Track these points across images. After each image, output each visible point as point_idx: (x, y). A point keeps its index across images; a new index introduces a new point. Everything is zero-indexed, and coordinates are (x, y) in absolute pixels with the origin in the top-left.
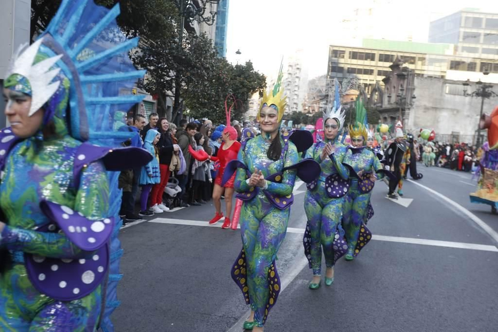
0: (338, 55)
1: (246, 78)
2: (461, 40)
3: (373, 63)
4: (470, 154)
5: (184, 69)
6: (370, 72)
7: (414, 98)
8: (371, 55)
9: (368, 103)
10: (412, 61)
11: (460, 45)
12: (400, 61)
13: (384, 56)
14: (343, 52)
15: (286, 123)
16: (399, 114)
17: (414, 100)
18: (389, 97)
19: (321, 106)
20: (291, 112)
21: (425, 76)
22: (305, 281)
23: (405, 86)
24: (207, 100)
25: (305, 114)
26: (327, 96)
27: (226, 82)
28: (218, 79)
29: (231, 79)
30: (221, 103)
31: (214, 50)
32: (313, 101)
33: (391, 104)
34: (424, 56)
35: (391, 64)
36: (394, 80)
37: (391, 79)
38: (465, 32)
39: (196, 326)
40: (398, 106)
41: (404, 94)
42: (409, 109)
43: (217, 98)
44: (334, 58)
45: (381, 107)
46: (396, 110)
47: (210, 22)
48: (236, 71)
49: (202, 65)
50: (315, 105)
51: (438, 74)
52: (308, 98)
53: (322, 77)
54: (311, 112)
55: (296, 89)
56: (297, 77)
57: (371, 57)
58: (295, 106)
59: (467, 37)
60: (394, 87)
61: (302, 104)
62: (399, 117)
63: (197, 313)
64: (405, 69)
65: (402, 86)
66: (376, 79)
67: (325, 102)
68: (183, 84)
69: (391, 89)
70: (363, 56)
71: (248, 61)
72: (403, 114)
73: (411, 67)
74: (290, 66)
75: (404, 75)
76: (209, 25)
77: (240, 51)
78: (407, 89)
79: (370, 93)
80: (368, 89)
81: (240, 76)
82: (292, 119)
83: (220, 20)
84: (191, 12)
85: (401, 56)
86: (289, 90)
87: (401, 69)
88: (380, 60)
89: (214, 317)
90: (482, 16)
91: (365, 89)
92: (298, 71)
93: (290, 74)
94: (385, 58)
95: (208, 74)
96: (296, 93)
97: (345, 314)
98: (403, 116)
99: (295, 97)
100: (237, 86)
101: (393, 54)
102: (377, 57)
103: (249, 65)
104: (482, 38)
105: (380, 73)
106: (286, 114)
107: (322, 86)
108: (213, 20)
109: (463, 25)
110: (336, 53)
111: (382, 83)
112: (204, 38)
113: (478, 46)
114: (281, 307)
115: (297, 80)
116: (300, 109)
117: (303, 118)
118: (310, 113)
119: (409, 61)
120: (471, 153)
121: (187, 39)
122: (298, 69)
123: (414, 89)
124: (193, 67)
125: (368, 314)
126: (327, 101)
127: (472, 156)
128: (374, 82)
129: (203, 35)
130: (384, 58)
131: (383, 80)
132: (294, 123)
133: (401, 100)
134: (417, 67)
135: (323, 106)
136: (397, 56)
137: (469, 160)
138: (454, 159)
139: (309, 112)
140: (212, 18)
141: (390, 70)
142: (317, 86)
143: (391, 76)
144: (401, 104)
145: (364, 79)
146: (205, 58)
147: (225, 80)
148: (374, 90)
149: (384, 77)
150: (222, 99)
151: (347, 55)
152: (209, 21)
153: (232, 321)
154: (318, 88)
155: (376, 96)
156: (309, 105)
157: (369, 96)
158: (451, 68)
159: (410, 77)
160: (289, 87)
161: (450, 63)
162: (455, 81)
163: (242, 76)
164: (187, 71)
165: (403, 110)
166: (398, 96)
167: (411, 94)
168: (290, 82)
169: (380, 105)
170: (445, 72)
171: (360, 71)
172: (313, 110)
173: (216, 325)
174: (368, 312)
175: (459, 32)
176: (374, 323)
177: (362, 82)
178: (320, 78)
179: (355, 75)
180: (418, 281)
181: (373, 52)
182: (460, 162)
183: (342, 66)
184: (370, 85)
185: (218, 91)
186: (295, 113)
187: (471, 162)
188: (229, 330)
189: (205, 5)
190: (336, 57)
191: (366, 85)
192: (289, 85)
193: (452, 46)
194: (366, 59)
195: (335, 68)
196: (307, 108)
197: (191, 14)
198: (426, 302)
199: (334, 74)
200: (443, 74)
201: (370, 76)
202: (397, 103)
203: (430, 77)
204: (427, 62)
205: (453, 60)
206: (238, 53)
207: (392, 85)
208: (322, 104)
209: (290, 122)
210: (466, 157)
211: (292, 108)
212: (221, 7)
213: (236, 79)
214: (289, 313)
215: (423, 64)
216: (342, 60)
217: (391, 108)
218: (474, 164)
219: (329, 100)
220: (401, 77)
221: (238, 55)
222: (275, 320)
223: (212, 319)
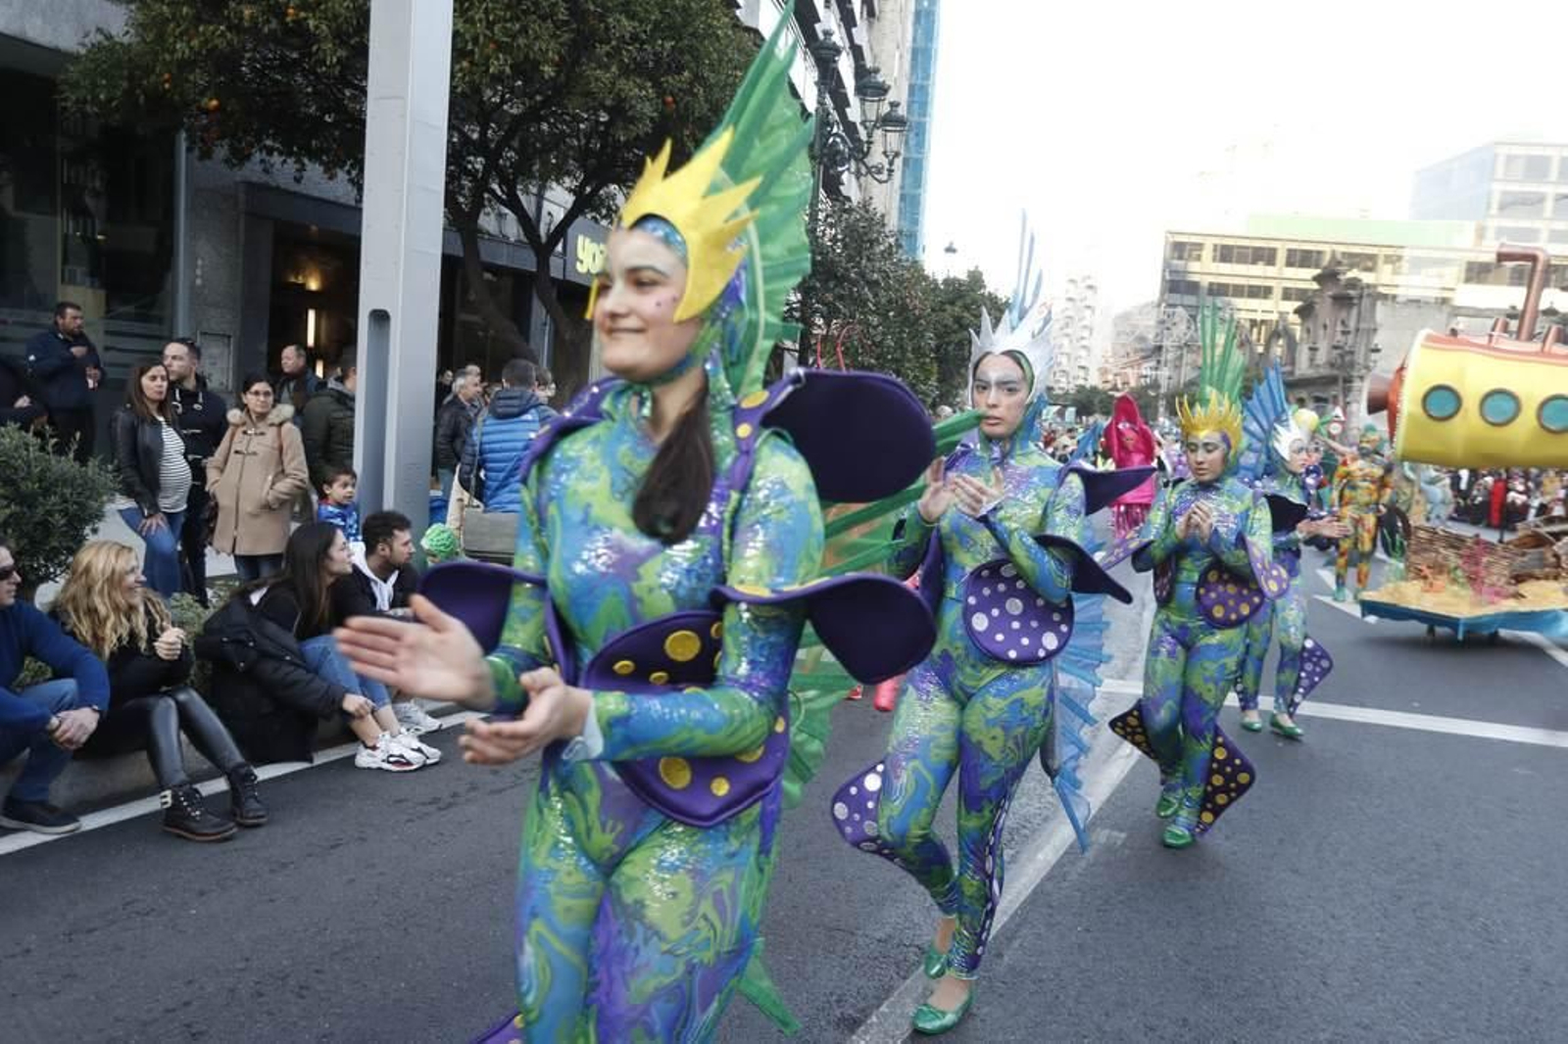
0: (1186, 255)
1: (966, 308)
2: (1494, 211)
3: (1271, 271)
4: (1521, 488)
5: (818, 285)
6: (1264, 292)
7: (1377, 350)
8: (1266, 252)
9: (1257, 364)
10: (1370, 264)
11: (1492, 224)
12: (1339, 263)
13: (1298, 254)
14: (1200, 246)
15: (1061, 414)
16: (1335, 391)
17: (1374, 356)
18: (1313, 349)
19: (1144, 373)
20: (1072, 389)
21: (1399, 299)
22: (1115, 833)
23: (1352, 324)
24: (877, 359)
25: (1105, 392)
26: (1159, 348)
27: (919, 318)
28: (903, 309)
29: (933, 310)
30: (907, 365)
31: (892, 240)
32: (1125, 360)
33: (1318, 366)
34: (1399, 252)
35: (1317, 272)
36: (1324, 309)
37: (1317, 307)
38: (1505, 193)
39: (810, 968)
40: (1335, 372)
41: (1350, 342)
42: (1362, 378)
43: (898, 355)
44: (1175, 262)
45: (1292, 373)
46: (1331, 381)
47: (884, 176)
48: (946, 292)
49: (862, 275)
50: (1129, 371)
51: (1434, 294)
52: (1115, 354)
53: (1147, 305)
54: (1120, 386)
55: (1086, 334)
56: (1088, 307)
57: (1265, 256)
58: (1082, 373)
59: (1508, 204)
60: (1325, 327)
61: (1100, 369)
62: (1335, 397)
63: (817, 926)
64: (1354, 283)
65: (1343, 323)
66: (1277, 309)
67: (1153, 364)
68: (820, 321)
69: (1315, 331)
70: (1246, 256)
71: (972, 269)
72: (1347, 391)
73: (1367, 278)
74: (1072, 281)
75: (1351, 298)
76: (880, 182)
77: (955, 246)
78: (1357, 330)
79: (1262, 341)
80: (1259, 333)
81: (952, 303)
82: (1075, 403)
83: (909, 181)
84: (838, 152)
85: (1344, 254)
86: (1067, 335)
87: (1343, 283)
88: (1290, 264)
89: (861, 941)
90: (1548, 152)
91: (1251, 331)
92: (1089, 293)
93: (1070, 299)
94: (1301, 258)
95: (876, 295)
96: (1084, 343)
97: (1234, 947)
98: (1346, 396)
99: (1083, 353)
100: (946, 326)
101: (1320, 247)
102: (1281, 257)
103: (976, 279)
104: (1549, 205)
105: (1287, 295)
106: (1060, 392)
107: (1147, 327)
108: (891, 171)
109: (1500, 172)
110: (1181, 249)
111: (1294, 318)
112: (867, 211)
113: (1537, 224)
114: (1051, 915)
115: (1088, 312)
116: (1094, 380)
117: (1101, 401)
118: (1117, 390)
119: (1362, 265)
120: (1525, 484)
121: (827, 216)
122: (1090, 287)
123: (1375, 330)
124: (841, 280)
125: (1302, 953)
126: (1159, 362)
127: (1527, 492)
128: (1274, 317)
129: (865, 205)
130: (1298, 257)
131: (1296, 312)
132: (1079, 414)
133: (1342, 356)
134: (1380, 278)
135: (1149, 372)
136: (1333, 253)
137: (1519, 502)
138: (1480, 499)
139: (1115, 388)
140: (887, 166)
141: (1315, 286)
142: (1136, 326)
143: (1317, 300)
144: (1342, 367)
145: (1248, 309)
146: (869, 259)
147: (917, 312)
148: (1275, 335)
149: (1297, 304)
150: (910, 355)
151: (1207, 254)
152: (880, 172)
153: (913, 958)
154: (1137, 333)
155: (1278, 349)
156: (1115, 370)
157: (1260, 349)
158: (1468, 280)
159: (1366, 302)
160: (1068, 331)
161: (1464, 267)
162: (1480, 310)
163: (959, 303)
164: (828, 290)
165: (1348, 380)
166: (1335, 347)
167: (1369, 341)
168: (1070, 317)
169: (1287, 368)
170: (1452, 289)
171: (1239, 291)
172: (1124, 384)
173: (866, 968)
174: (1302, 946)
175: (1489, 194)
176: (1324, 983)
177: (1243, 315)
178: (1142, 309)
179: (1227, 299)
180: (1438, 847)
181: (1272, 244)
182: (1496, 506)
183: (1195, 278)
184: (1263, 322)
185: (902, 339)
186: (1081, 389)
187: (1526, 507)
188: (902, 988)
189: (870, 135)
190: (1180, 258)
191: (1253, 323)
192: (1067, 325)
193: (1470, 227)
194: (1254, 262)
195: (1177, 286)
196: (1110, 377)
197: (838, 158)
198: (1472, 917)
199: (1176, 298)
200: (1446, 294)
201: (1263, 301)
202: (1332, 365)
203: (1416, 302)
204: (1405, 265)
205: (1473, 259)
206: (950, 250)
207: (1320, 321)
208: (1146, 369)
209: (1071, 411)
210: (1512, 495)
211: (1076, 378)
212: (913, 149)
213: (944, 310)
214: (1074, 939)
215: (1395, 272)
216: (1194, 266)
217: (1316, 375)
218: (1533, 512)
219: (1163, 359)
220: (1343, 301)
221: (950, 254)
222: (1033, 959)
223: (856, 946)
